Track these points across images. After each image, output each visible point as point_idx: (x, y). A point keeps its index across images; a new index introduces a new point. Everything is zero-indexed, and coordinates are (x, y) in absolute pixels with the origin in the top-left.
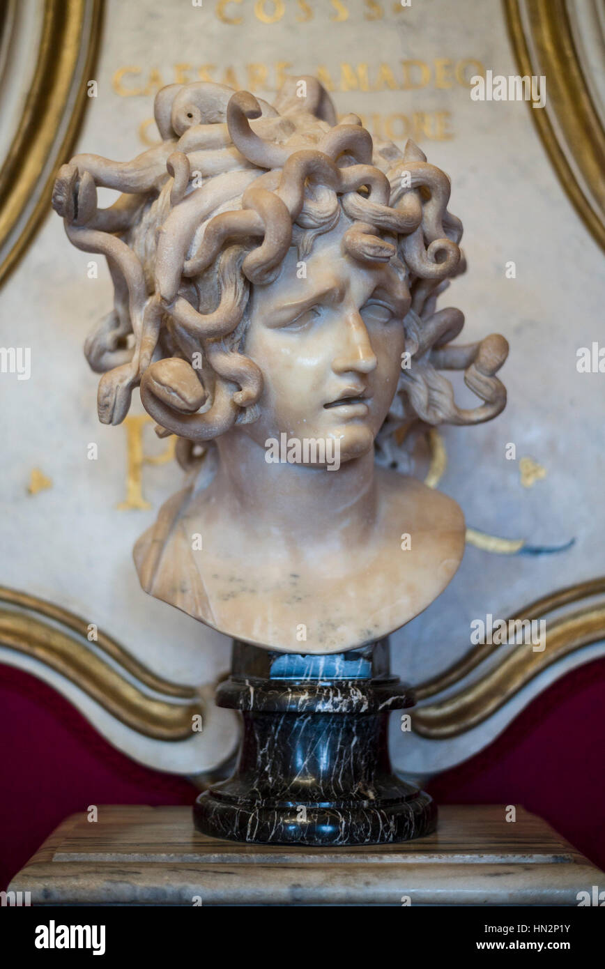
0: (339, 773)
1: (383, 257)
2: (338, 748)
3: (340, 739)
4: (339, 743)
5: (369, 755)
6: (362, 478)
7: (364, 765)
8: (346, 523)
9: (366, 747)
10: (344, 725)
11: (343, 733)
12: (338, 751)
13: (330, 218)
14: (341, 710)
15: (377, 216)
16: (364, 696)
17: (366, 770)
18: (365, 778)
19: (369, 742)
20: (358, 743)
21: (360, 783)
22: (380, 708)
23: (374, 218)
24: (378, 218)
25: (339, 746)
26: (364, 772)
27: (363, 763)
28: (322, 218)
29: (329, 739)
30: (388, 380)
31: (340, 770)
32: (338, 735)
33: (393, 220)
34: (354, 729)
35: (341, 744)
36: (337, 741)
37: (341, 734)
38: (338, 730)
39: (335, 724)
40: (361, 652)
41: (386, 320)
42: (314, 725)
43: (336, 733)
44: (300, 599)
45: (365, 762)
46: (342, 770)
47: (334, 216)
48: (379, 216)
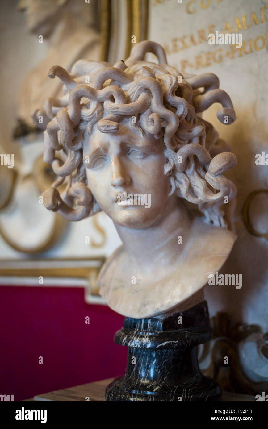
0: (146, 376)
1: (112, 130)
2: (147, 364)
3: (147, 360)
4: (147, 362)
5: (164, 369)
6: (166, 232)
7: (159, 374)
8: (162, 254)
9: (161, 365)
10: (149, 353)
11: (149, 357)
12: (146, 365)
13: (92, 116)
14: (138, 346)
15: (112, 110)
16: (149, 341)
17: (161, 376)
18: (159, 380)
19: (163, 362)
20: (157, 362)
21: (155, 382)
22: (157, 347)
23: (111, 111)
24: (112, 111)
25: (147, 363)
26: (159, 377)
27: (159, 372)
28: (88, 116)
29: (143, 359)
30: (147, 186)
31: (147, 374)
32: (147, 357)
33: (120, 110)
34: (154, 356)
35: (148, 362)
36: (146, 361)
37: (148, 357)
38: (146, 355)
39: (145, 352)
40: (158, 318)
41: (141, 157)
42: (137, 352)
43: (146, 357)
44: (137, 291)
45: (160, 372)
46: (147, 375)
47: (95, 113)
48: (113, 110)
